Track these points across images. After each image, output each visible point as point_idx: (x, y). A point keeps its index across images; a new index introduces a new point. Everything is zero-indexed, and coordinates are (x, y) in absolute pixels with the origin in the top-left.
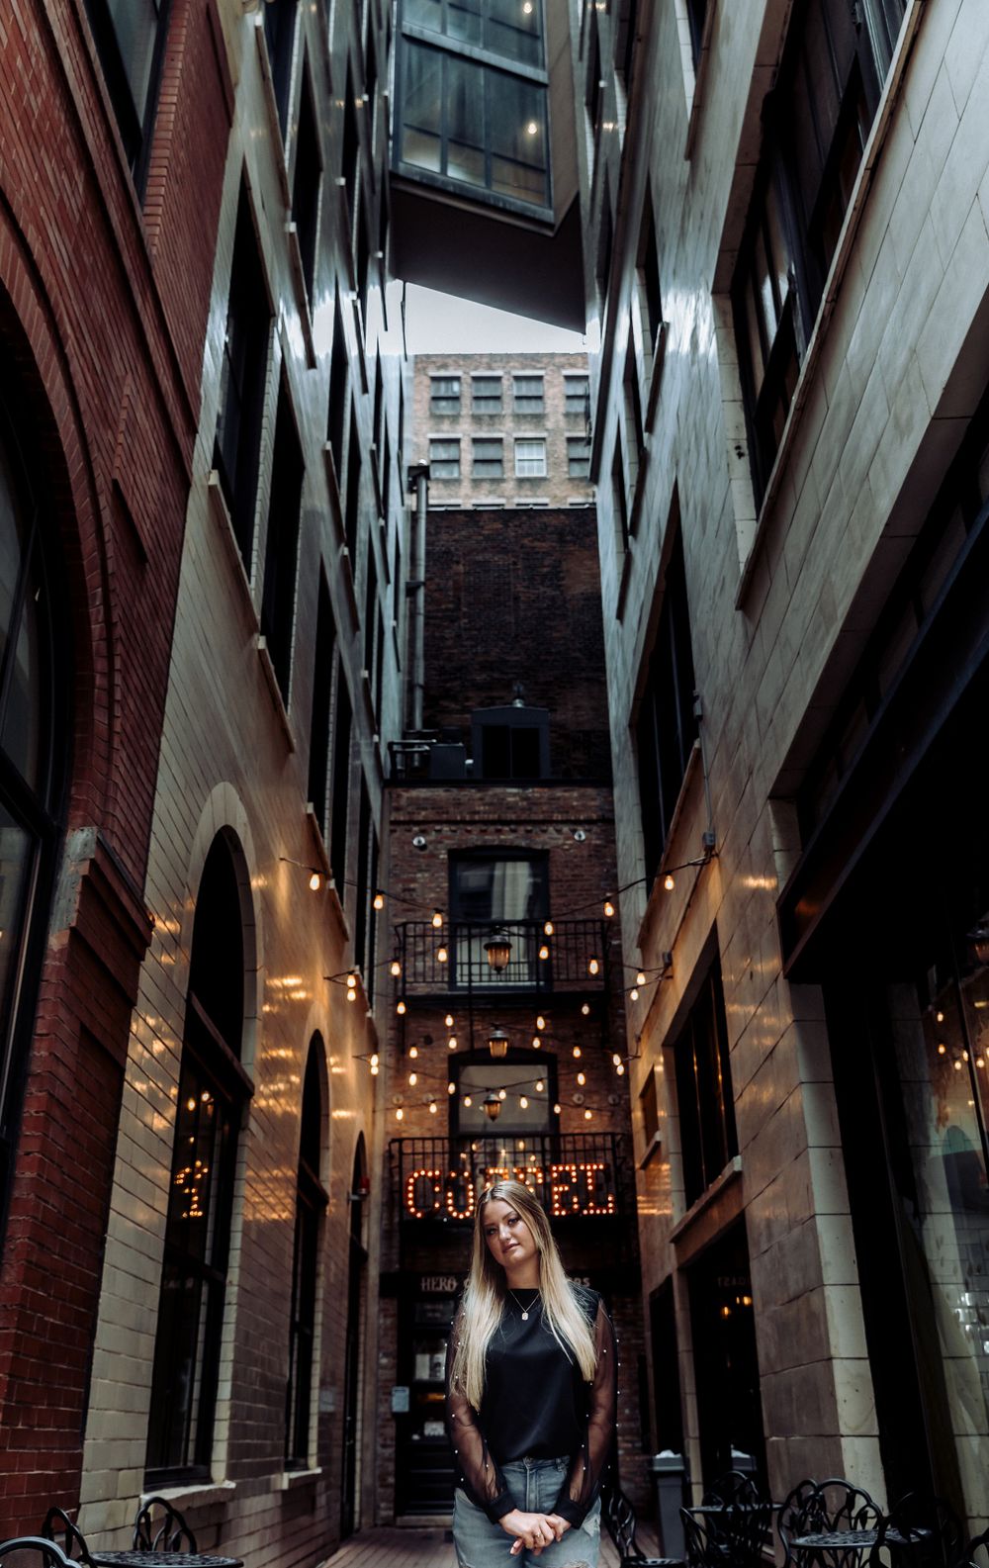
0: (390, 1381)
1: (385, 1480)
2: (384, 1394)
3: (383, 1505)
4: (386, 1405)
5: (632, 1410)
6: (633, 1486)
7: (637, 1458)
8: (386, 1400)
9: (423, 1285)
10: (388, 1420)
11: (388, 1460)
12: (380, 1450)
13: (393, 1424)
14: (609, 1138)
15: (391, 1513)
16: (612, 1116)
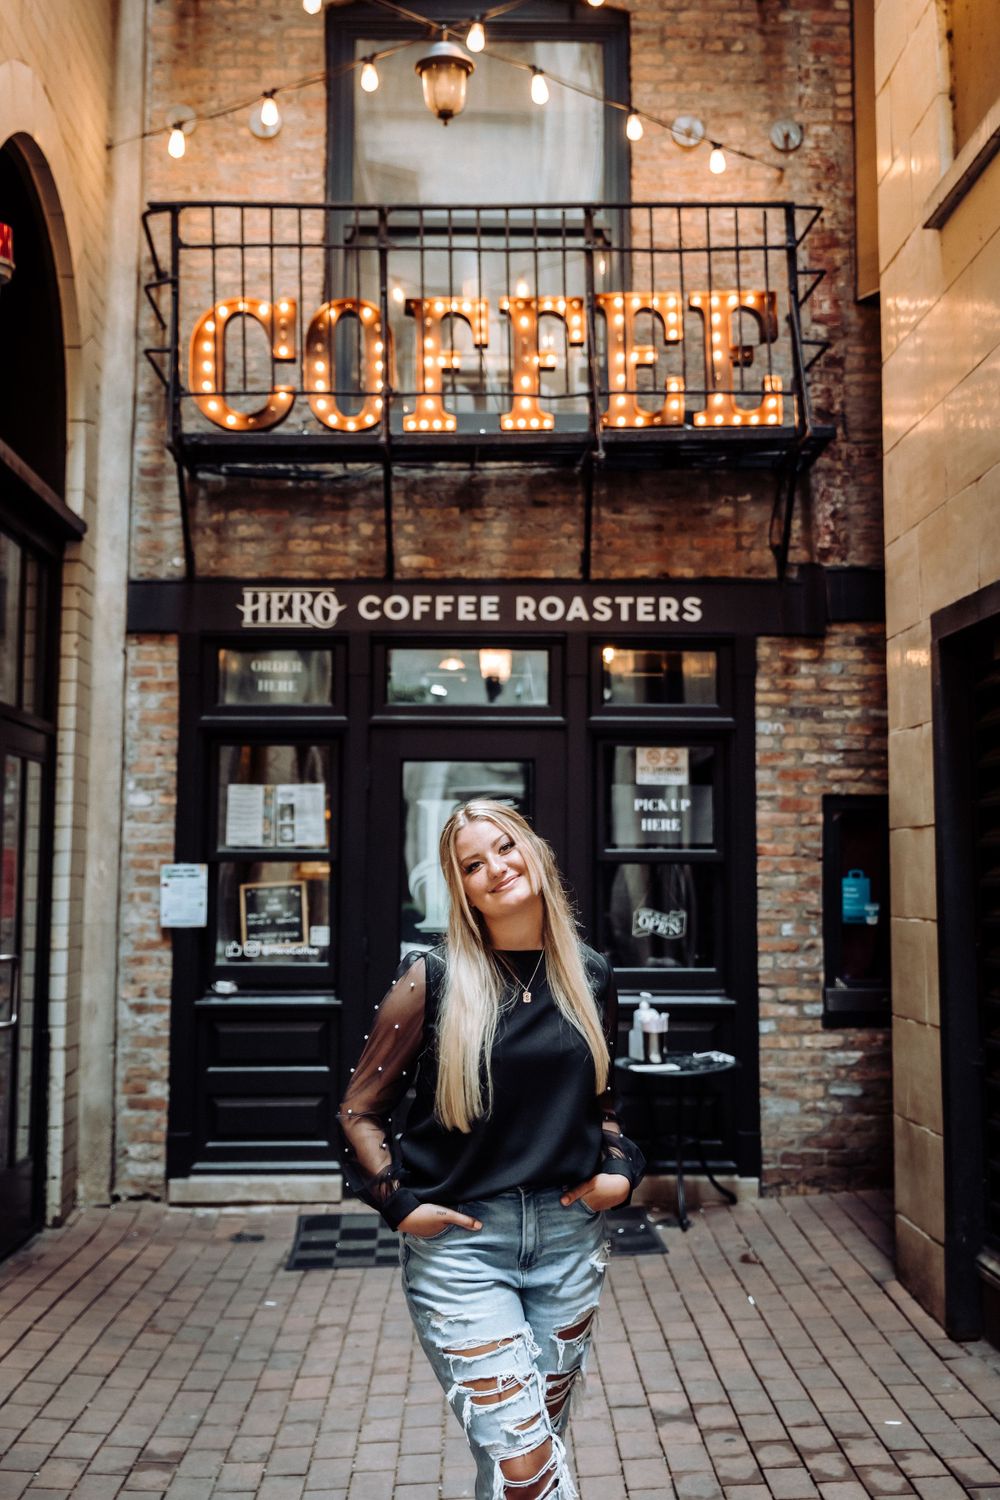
0: (155, 849)
1: (141, 1091)
2: (140, 880)
3: (135, 1150)
4: (146, 908)
5: (803, 923)
6: (794, 1107)
7: (807, 1041)
8: (146, 898)
9: (247, 609)
10: (151, 946)
11: (151, 1043)
12: (126, 1016)
13: (167, 955)
14: (776, 217)
15: (160, 1169)
16: (780, 180)
